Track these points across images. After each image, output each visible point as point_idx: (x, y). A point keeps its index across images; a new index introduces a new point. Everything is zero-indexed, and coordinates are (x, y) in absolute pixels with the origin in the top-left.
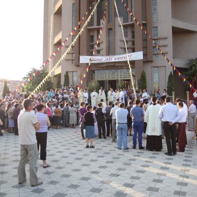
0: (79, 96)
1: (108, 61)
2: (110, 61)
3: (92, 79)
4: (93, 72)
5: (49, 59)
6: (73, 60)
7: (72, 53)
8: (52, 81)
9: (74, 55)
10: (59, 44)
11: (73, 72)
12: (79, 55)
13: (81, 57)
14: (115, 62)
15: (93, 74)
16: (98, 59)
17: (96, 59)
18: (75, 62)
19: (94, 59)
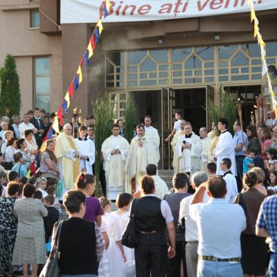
0: (58, 154)
1: (171, 15)
2: (181, 15)
3: (112, 85)
4: (116, 57)
6: (32, 11)
11: (34, 57)
14: (199, 20)
15: (115, 68)
16: (134, 7)
17: (126, 7)
18: (43, 19)
19: (115, 9)
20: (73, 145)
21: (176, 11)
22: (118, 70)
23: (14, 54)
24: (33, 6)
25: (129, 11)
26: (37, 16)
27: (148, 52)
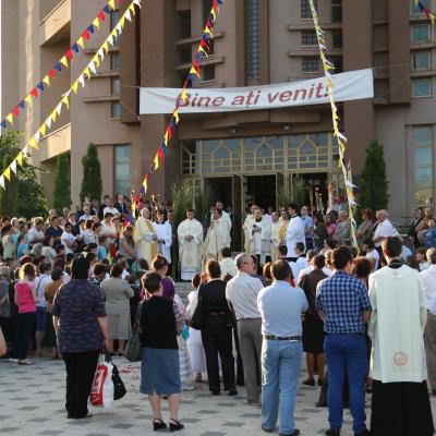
1: (244, 106)
2: (252, 106)
3: (188, 171)
4: (191, 146)
5: (29, 99)
6: (113, 102)
7: (113, 78)
8: (38, 181)
9: (117, 82)
10: (61, 42)
11: (115, 146)
12: (139, 83)
13: (145, 93)
14: (270, 111)
15: (191, 156)
16: (209, 99)
17: (202, 99)
18: (123, 110)
19: (191, 100)
20: (151, 229)
21: (248, 103)
22: (193, 158)
23: (96, 142)
24: (115, 98)
25: (204, 102)
26: (118, 108)
27: (222, 142)
